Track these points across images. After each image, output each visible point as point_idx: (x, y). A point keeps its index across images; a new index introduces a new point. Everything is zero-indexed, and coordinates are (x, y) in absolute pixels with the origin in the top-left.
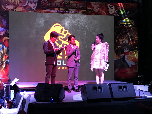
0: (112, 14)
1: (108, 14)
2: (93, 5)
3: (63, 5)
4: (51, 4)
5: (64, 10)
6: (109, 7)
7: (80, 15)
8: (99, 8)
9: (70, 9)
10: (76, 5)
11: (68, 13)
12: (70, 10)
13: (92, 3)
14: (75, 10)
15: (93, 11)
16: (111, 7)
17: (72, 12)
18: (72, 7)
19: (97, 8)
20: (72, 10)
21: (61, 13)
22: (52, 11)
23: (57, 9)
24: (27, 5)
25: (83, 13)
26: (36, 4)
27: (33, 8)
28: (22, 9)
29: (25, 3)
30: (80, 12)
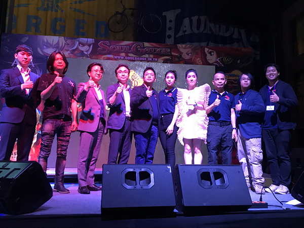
0: (213, 64)
1: (206, 63)
2: (181, 50)
3: (134, 48)
4: (115, 46)
5: (135, 56)
6: (207, 53)
7: (160, 64)
8: (191, 53)
9: (145, 54)
10: (155, 50)
11: (141, 61)
12: (144, 56)
13: (180, 47)
14: (152, 56)
15: (181, 59)
16: (210, 53)
17: (147, 59)
18: (147, 51)
19: (188, 54)
20: (147, 56)
21: (130, 60)
22: (116, 57)
23: (123, 54)
24: (77, 48)
25: (165, 61)
26: (92, 46)
27: (85, 53)
28: (69, 54)
29: (74, 44)
30: (161, 59)
